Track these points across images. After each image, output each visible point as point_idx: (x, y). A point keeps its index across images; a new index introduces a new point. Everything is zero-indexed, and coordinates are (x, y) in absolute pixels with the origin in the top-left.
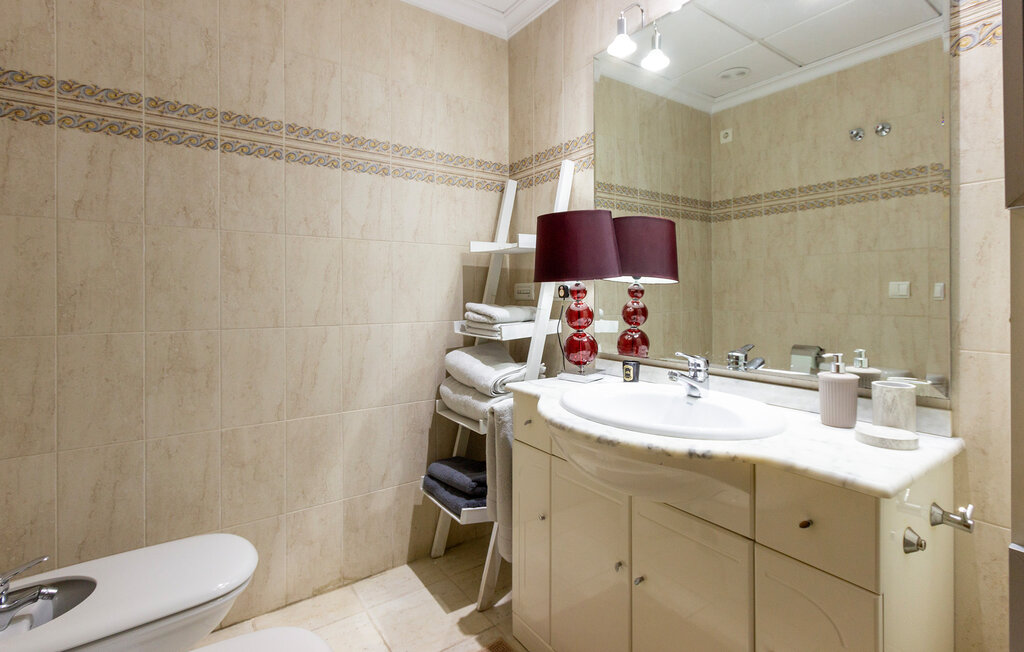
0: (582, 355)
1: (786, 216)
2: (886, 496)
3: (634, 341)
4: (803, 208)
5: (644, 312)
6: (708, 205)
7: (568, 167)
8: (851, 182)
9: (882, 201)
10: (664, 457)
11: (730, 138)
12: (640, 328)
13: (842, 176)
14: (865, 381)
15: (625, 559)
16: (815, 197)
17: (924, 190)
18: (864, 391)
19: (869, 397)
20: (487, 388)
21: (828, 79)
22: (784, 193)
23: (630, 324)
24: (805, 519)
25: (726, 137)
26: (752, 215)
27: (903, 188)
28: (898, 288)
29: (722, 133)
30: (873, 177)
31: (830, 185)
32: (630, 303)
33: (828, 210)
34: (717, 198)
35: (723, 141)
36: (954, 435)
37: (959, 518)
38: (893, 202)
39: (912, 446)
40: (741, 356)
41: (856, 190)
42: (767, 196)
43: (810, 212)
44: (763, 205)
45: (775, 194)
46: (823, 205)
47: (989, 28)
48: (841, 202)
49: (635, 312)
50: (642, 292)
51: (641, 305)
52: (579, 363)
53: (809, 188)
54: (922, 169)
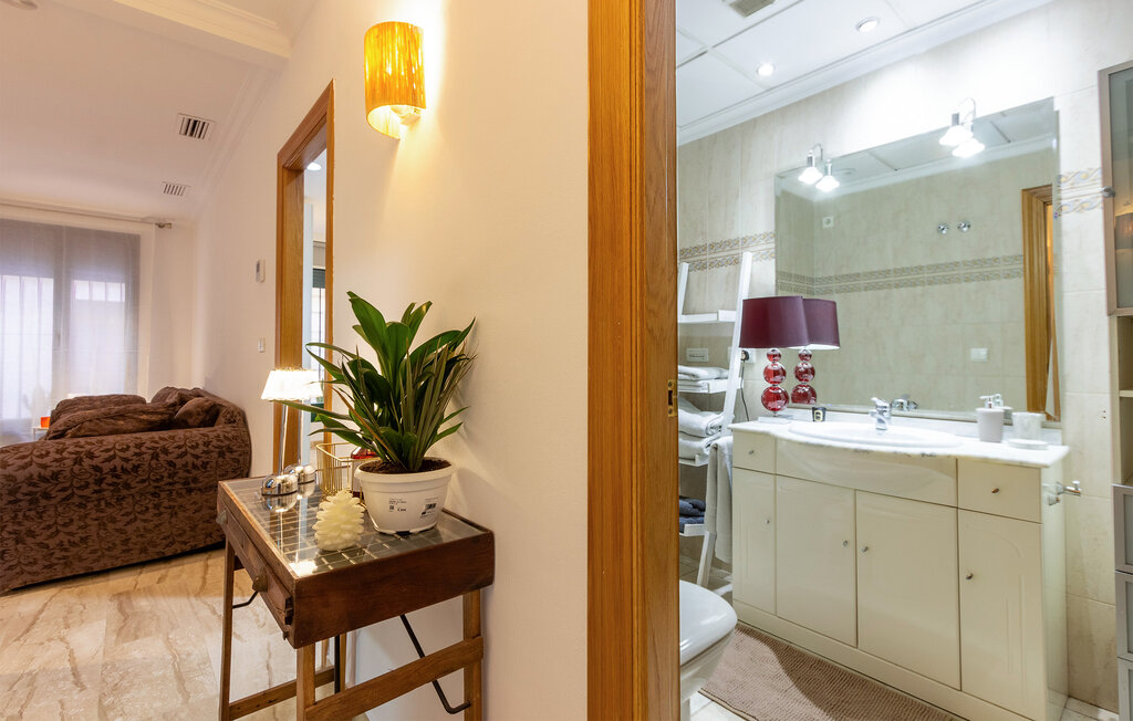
0: (776, 404)
1: (882, 293)
2: (1046, 467)
3: (805, 395)
4: (897, 286)
5: (813, 371)
6: (812, 280)
7: (747, 258)
8: (937, 267)
9: (964, 284)
10: (907, 458)
11: (831, 225)
12: (808, 383)
13: (930, 262)
14: (1007, 415)
15: (851, 538)
16: (907, 277)
17: (998, 277)
18: (1007, 421)
19: (1011, 425)
20: (701, 431)
21: (918, 181)
22: (880, 273)
23: (801, 380)
24: (995, 488)
25: (829, 222)
26: (852, 290)
27: (981, 273)
28: (980, 353)
29: (825, 220)
30: (956, 264)
31: (921, 268)
32: (800, 365)
33: (919, 289)
34: (820, 274)
35: (825, 226)
36: (1063, 444)
37: (1073, 489)
38: (973, 285)
39: (1043, 448)
40: (905, 402)
41: (942, 274)
42: (865, 275)
43: (903, 290)
44: (862, 282)
45: (872, 273)
46: (914, 285)
47: (1077, 203)
48: (930, 283)
49: (806, 371)
50: (810, 356)
51: (810, 365)
52: (774, 410)
53: (903, 270)
54: (996, 260)
